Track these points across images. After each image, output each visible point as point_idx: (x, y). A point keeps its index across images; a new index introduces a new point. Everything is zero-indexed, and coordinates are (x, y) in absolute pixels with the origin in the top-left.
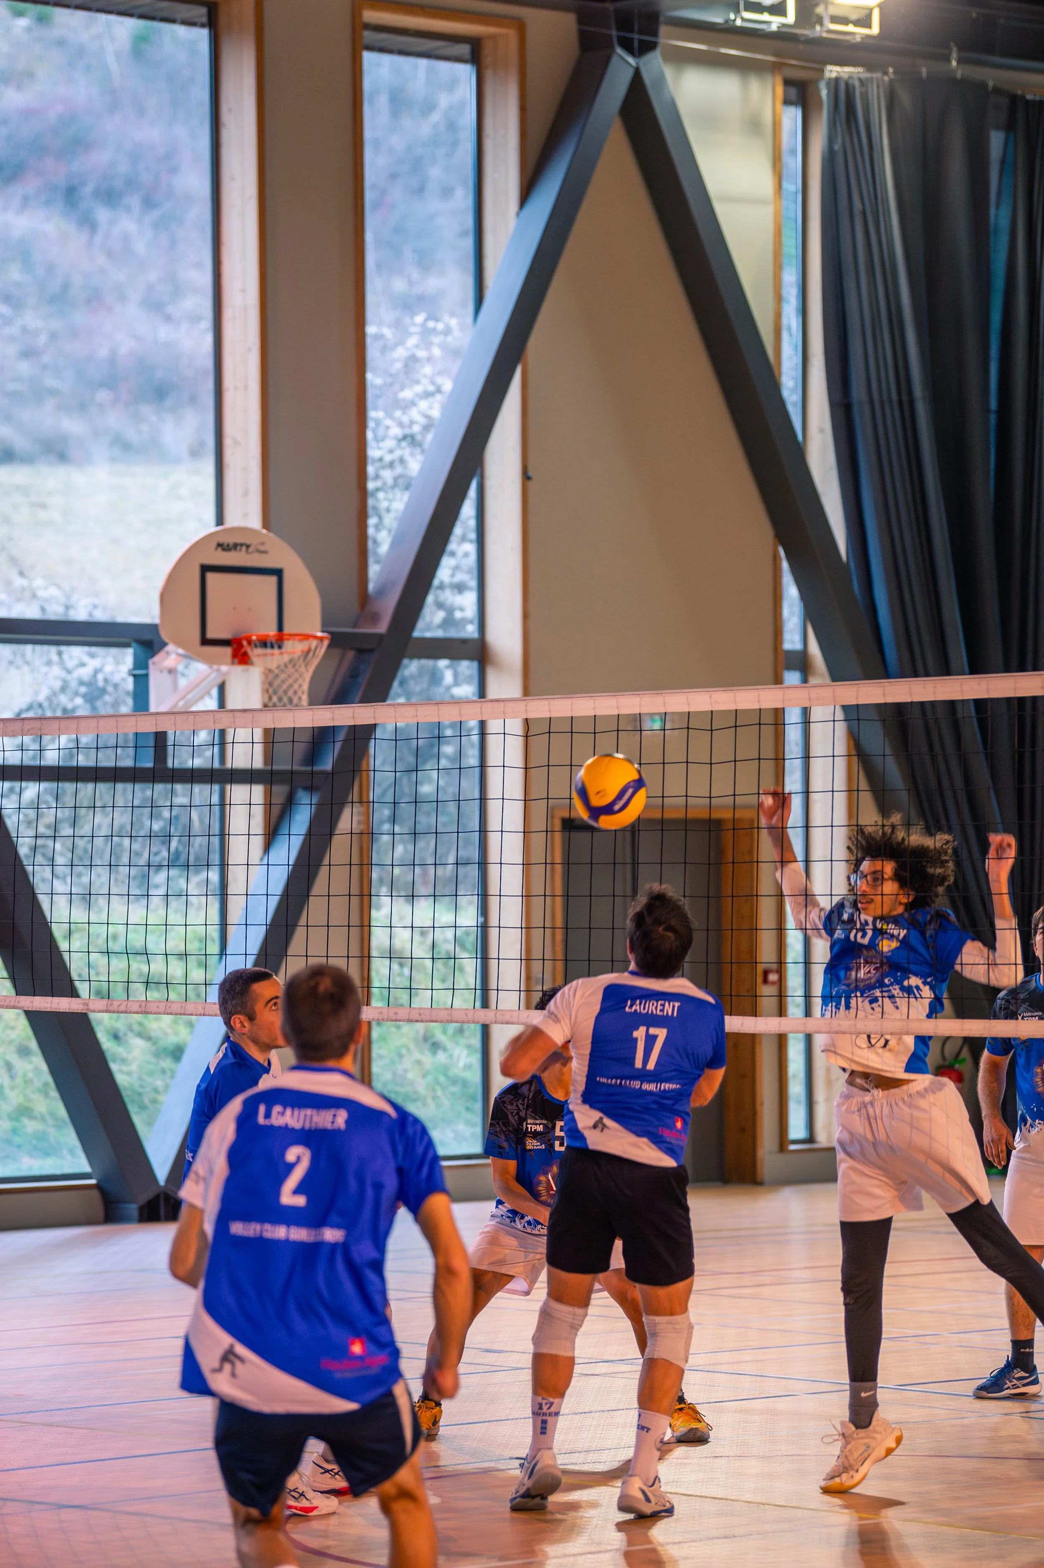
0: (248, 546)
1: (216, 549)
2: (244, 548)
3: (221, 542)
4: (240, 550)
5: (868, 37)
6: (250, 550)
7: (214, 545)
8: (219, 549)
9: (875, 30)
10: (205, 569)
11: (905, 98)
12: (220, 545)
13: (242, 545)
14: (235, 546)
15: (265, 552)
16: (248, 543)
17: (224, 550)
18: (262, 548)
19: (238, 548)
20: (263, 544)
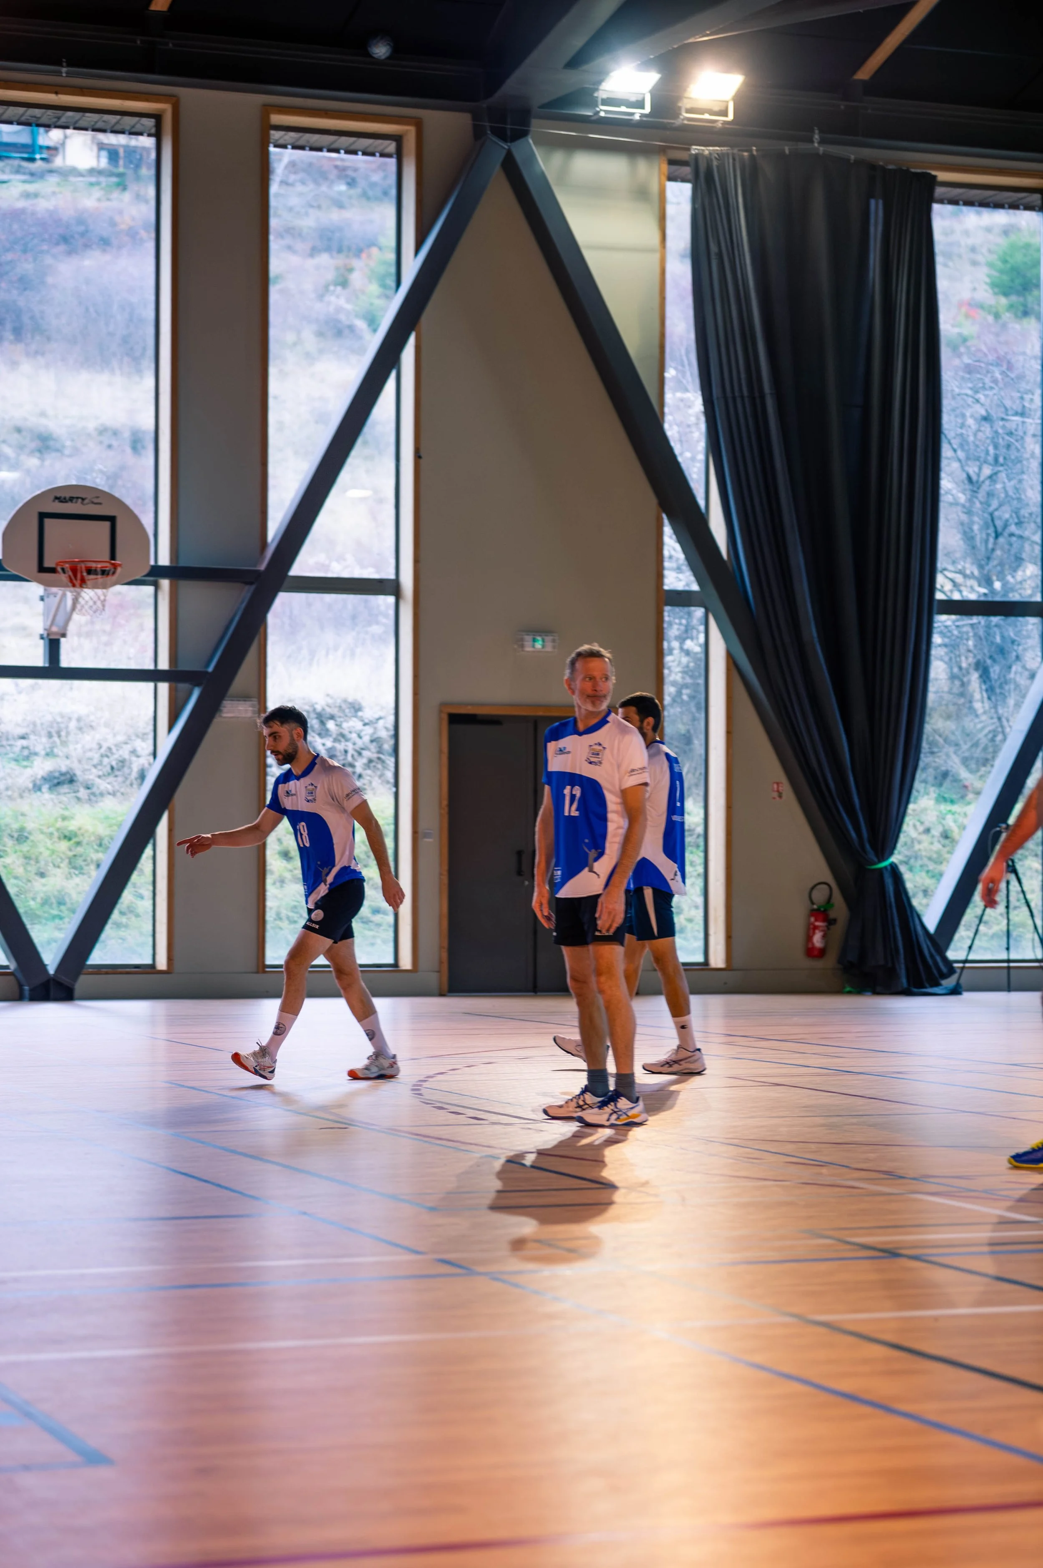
0: (83, 499)
1: (54, 501)
2: (80, 500)
3: (58, 496)
4: (76, 502)
5: (725, 123)
6: (86, 501)
7: (52, 498)
8: (57, 501)
9: (731, 117)
10: (43, 516)
11: (768, 170)
12: (56, 498)
13: (78, 498)
14: (71, 499)
15: (100, 504)
16: (84, 496)
17: (61, 502)
18: (96, 501)
19: (74, 500)
20: (98, 497)
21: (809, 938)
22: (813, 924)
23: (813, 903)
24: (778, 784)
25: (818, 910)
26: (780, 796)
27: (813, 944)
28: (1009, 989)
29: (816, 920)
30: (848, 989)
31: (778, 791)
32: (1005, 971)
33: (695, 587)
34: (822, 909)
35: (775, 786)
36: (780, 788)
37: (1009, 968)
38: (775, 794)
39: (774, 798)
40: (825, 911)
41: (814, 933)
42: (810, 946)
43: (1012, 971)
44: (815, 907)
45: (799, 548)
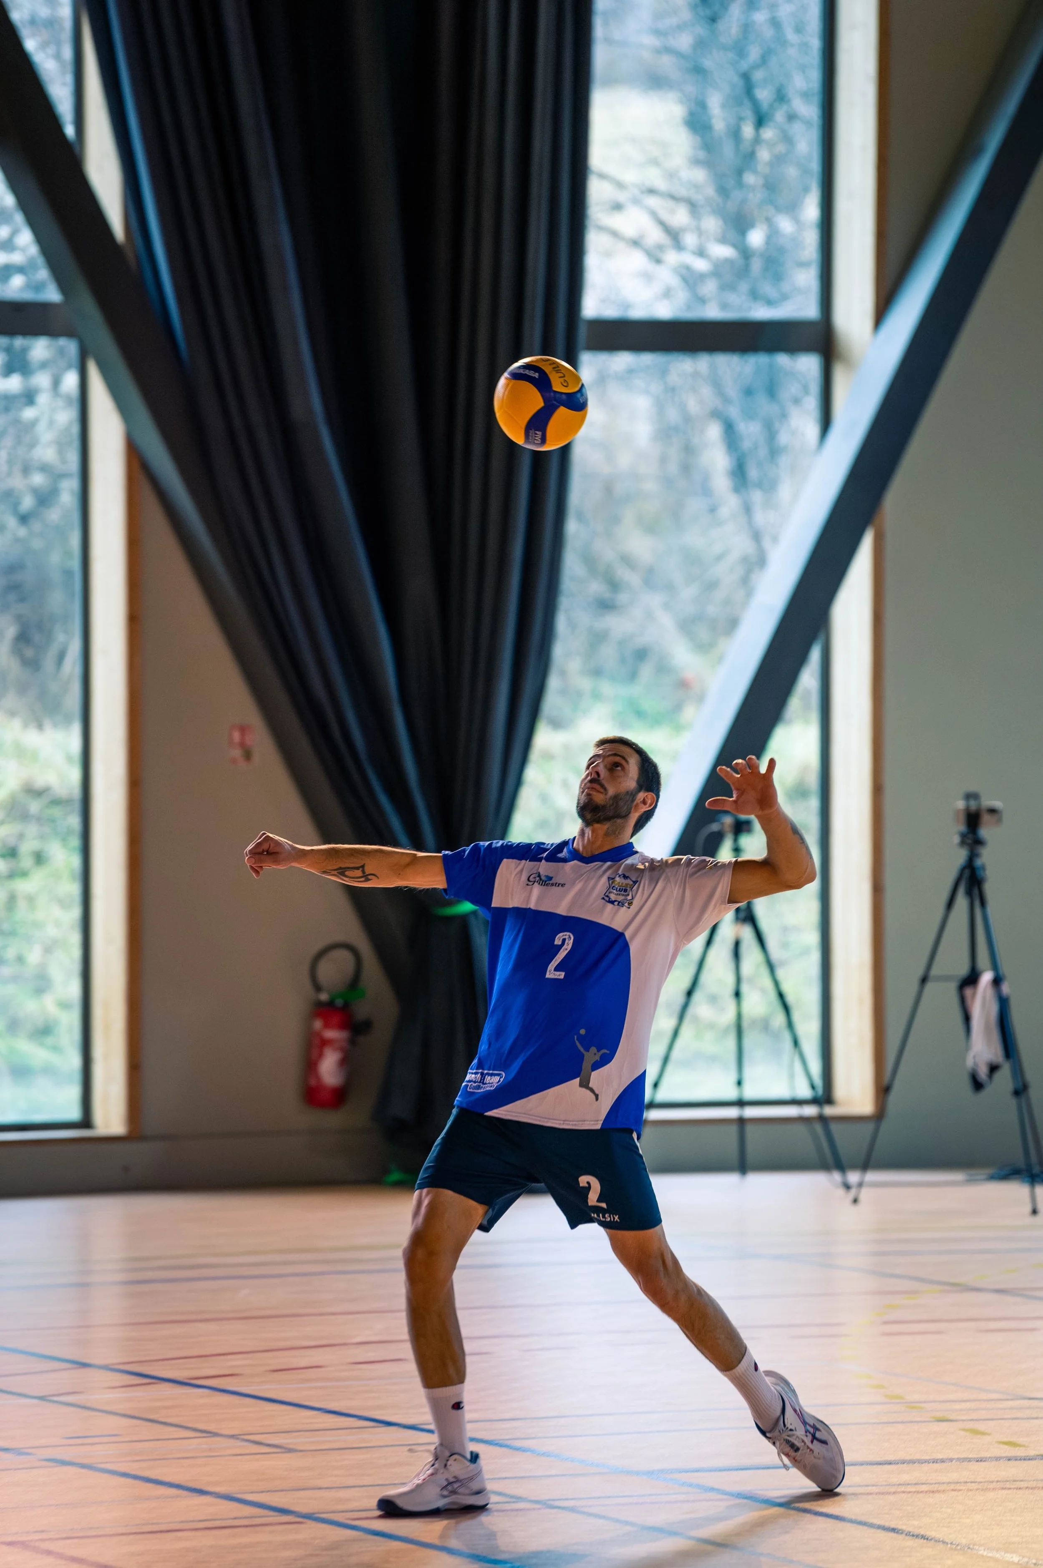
21: (311, 1065)
22: (318, 1035)
23: (318, 988)
24: (243, 729)
25: (330, 1004)
26: (248, 755)
27: (318, 1078)
28: (743, 1166)
29: (327, 1025)
30: (395, 1176)
31: (242, 744)
32: (734, 1129)
33: (52, 295)
34: (339, 1002)
35: (236, 736)
36: (248, 740)
37: (741, 1121)
38: (237, 753)
39: (234, 761)
40: (346, 1006)
41: (321, 1055)
42: (313, 1082)
43: (749, 1129)
44: (324, 997)
45: (281, 213)
